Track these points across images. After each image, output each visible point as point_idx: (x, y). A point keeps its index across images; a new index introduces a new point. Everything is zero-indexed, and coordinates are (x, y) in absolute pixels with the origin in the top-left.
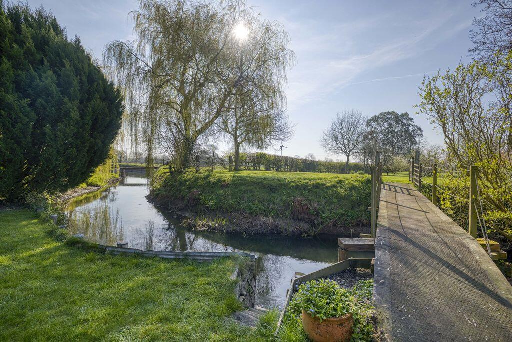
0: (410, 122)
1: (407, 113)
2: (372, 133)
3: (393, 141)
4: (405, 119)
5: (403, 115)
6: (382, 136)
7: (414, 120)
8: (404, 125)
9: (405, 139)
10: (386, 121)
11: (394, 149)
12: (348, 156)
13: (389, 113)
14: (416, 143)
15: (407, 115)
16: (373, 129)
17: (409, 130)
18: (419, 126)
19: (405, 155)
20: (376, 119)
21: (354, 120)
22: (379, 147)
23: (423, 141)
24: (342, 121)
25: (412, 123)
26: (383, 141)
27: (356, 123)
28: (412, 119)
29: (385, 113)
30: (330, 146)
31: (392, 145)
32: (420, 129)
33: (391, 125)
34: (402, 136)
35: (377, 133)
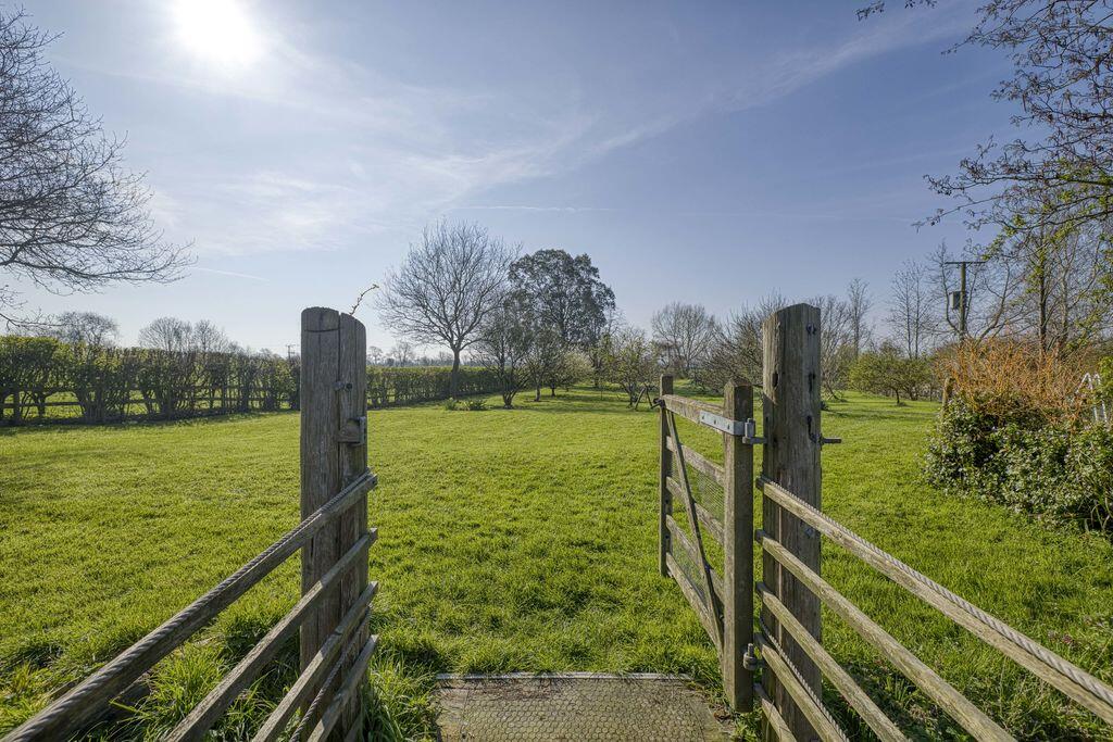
0: (593, 278)
1: (586, 257)
2: (520, 295)
3: (562, 315)
4: (583, 269)
5: (579, 260)
6: (540, 305)
7: (600, 273)
8: (581, 282)
9: (584, 313)
10: (548, 270)
11: (564, 334)
12: (456, 349)
13: (553, 253)
14: (603, 321)
15: (585, 260)
16: (523, 287)
17: (590, 293)
18: (608, 286)
19: (585, 347)
20: (527, 263)
21: (468, 249)
22: (536, 327)
23: (615, 317)
24: (439, 251)
25: (596, 279)
26: (544, 314)
27: (472, 260)
28: (595, 271)
29: (547, 252)
30: (407, 322)
31: (561, 323)
32: (609, 292)
33: (557, 279)
34: (578, 306)
35: (531, 297)
